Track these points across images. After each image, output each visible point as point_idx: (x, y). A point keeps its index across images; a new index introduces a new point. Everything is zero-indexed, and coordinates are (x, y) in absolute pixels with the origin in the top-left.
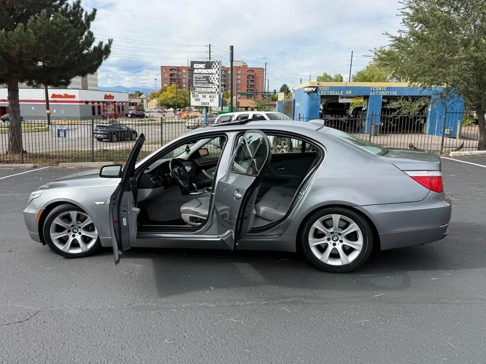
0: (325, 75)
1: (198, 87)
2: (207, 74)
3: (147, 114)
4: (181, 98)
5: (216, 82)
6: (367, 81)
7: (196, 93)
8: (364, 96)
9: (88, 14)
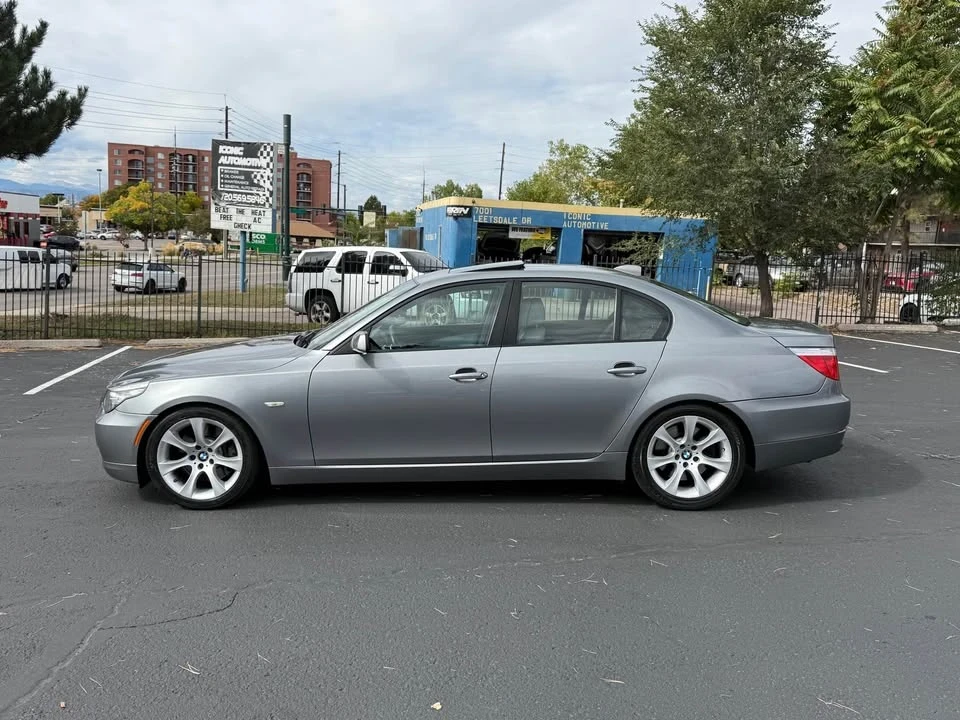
0: (450, 183)
1: (228, 192)
2: (246, 167)
3: (82, 243)
4: (160, 212)
5: (267, 185)
6: (534, 201)
7: (222, 204)
8: (552, 228)
9: (29, 31)
